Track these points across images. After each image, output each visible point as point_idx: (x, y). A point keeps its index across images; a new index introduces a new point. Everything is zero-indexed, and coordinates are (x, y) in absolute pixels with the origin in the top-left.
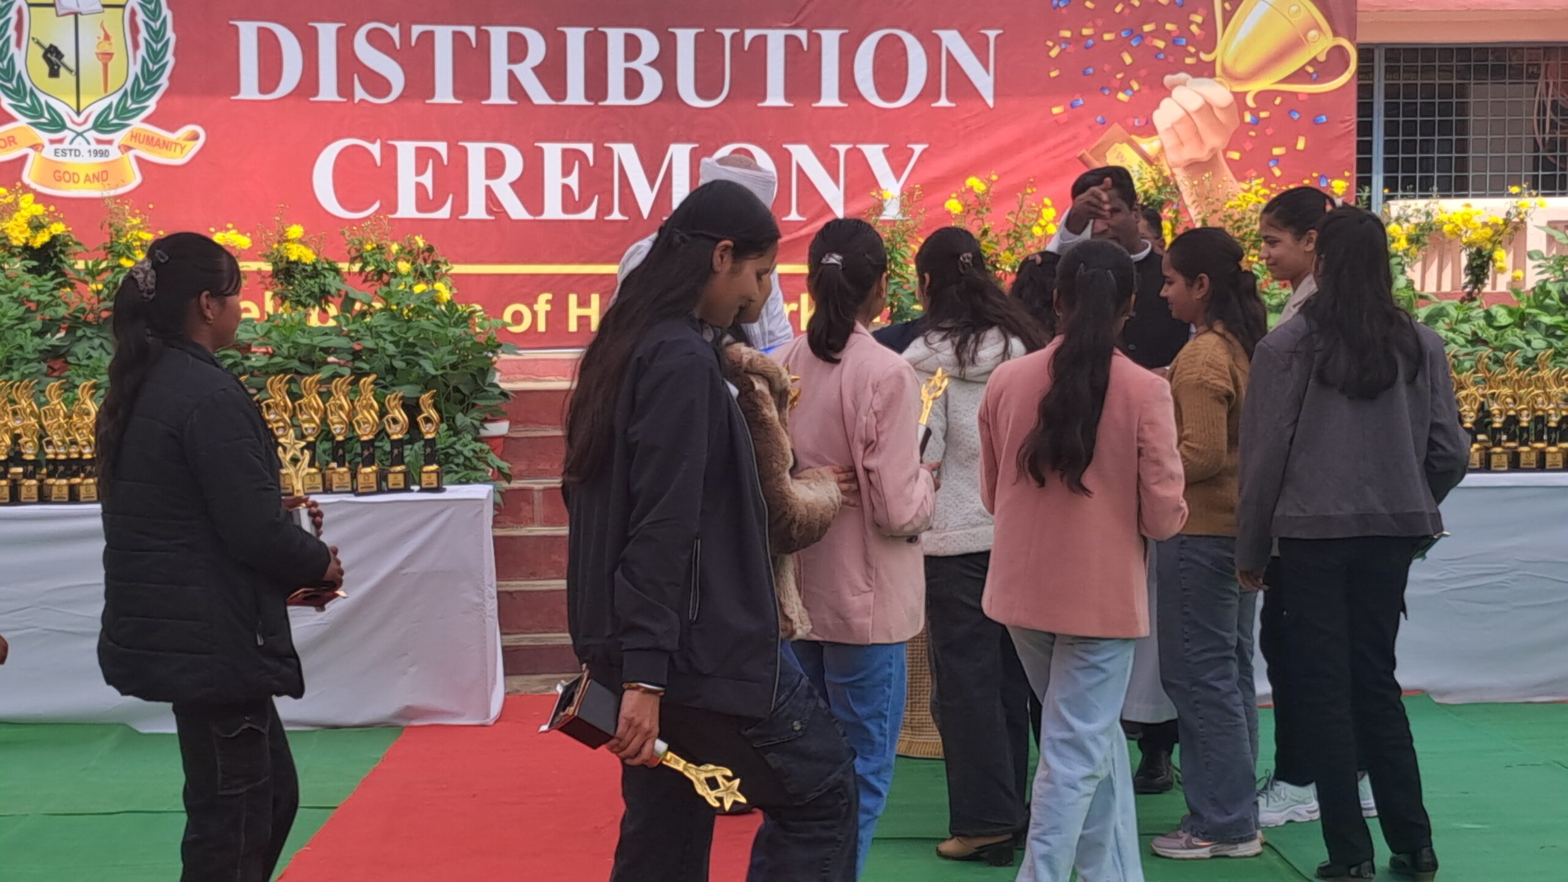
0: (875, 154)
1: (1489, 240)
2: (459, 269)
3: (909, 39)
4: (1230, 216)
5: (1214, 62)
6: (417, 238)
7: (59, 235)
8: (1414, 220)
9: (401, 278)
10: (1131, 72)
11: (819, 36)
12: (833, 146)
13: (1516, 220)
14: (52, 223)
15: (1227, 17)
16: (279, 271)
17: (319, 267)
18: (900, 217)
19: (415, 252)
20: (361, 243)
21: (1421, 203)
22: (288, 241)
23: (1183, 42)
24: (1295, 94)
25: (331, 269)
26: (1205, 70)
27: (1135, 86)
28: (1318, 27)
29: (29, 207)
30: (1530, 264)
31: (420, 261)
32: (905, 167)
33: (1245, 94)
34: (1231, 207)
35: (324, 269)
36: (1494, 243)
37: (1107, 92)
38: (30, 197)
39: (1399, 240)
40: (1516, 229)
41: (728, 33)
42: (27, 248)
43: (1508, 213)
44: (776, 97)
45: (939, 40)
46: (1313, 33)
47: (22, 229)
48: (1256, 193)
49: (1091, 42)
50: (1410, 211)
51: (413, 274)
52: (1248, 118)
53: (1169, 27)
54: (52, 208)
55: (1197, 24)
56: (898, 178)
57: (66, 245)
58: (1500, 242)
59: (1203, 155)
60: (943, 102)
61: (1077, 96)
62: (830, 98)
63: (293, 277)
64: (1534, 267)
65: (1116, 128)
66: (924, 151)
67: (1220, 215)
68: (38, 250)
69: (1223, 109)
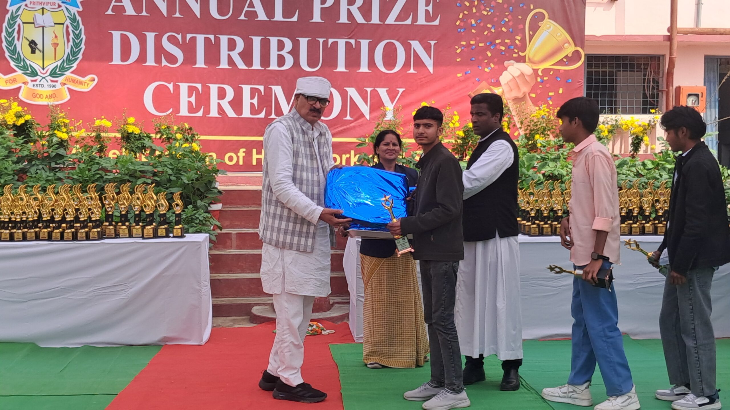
0: (383, 92)
1: (642, 132)
2: (203, 137)
3: (398, 44)
4: (533, 121)
5: (525, 56)
6: (185, 124)
7: (28, 120)
8: (610, 123)
9: (177, 141)
10: (490, 60)
11: (360, 42)
12: (365, 89)
13: (653, 124)
14: (25, 115)
15: (531, 37)
16: (124, 137)
17: (142, 135)
18: (393, 118)
19: (184, 130)
20: (160, 126)
21: (613, 116)
22: (127, 124)
23: (513, 47)
24: (559, 70)
25: (147, 137)
26: (521, 60)
27: (492, 66)
28: (569, 43)
29: (16, 108)
30: (657, 142)
31: (186, 134)
32: (395, 98)
33: (538, 69)
34: (534, 116)
35: (144, 136)
36: (644, 133)
37: (480, 68)
38: (16, 104)
39: (604, 131)
40: (653, 128)
41: (321, 40)
42: (14, 125)
43: (650, 121)
44: (341, 68)
45: (410, 45)
46: (566, 45)
47: (11, 117)
48: (544, 111)
49: (474, 47)
50: (609, 119)
51: (182, 140)
52: (539, 80)
53: (507, 41)
54: (26, 109)
55: (518, 40)
56: (392, 103)
57: (32, 124)
58: (646, 133)
59: (520, 95)
60: (412, 71)
61: (468, 69)
62: (364, 68)
63: (131, 140)
64: (660, 144)
65: (484, 83)
66: (403, 91)
67: (528, 120)
68: (19, 126)
69: (529, 76)
